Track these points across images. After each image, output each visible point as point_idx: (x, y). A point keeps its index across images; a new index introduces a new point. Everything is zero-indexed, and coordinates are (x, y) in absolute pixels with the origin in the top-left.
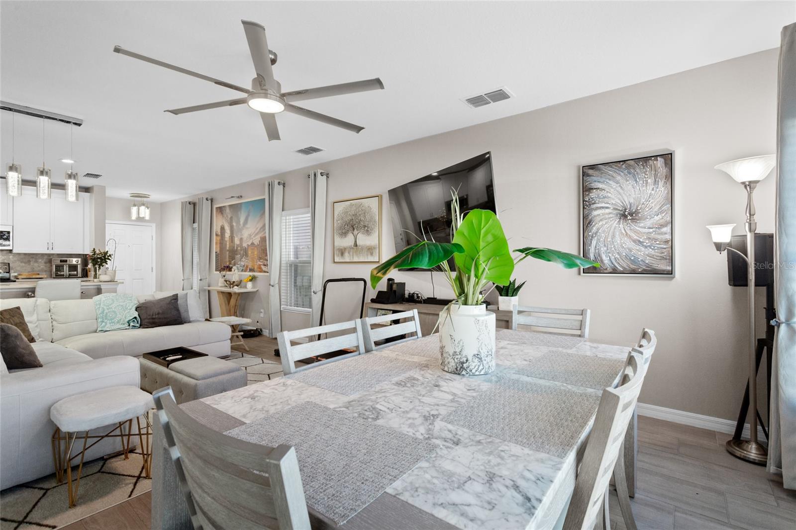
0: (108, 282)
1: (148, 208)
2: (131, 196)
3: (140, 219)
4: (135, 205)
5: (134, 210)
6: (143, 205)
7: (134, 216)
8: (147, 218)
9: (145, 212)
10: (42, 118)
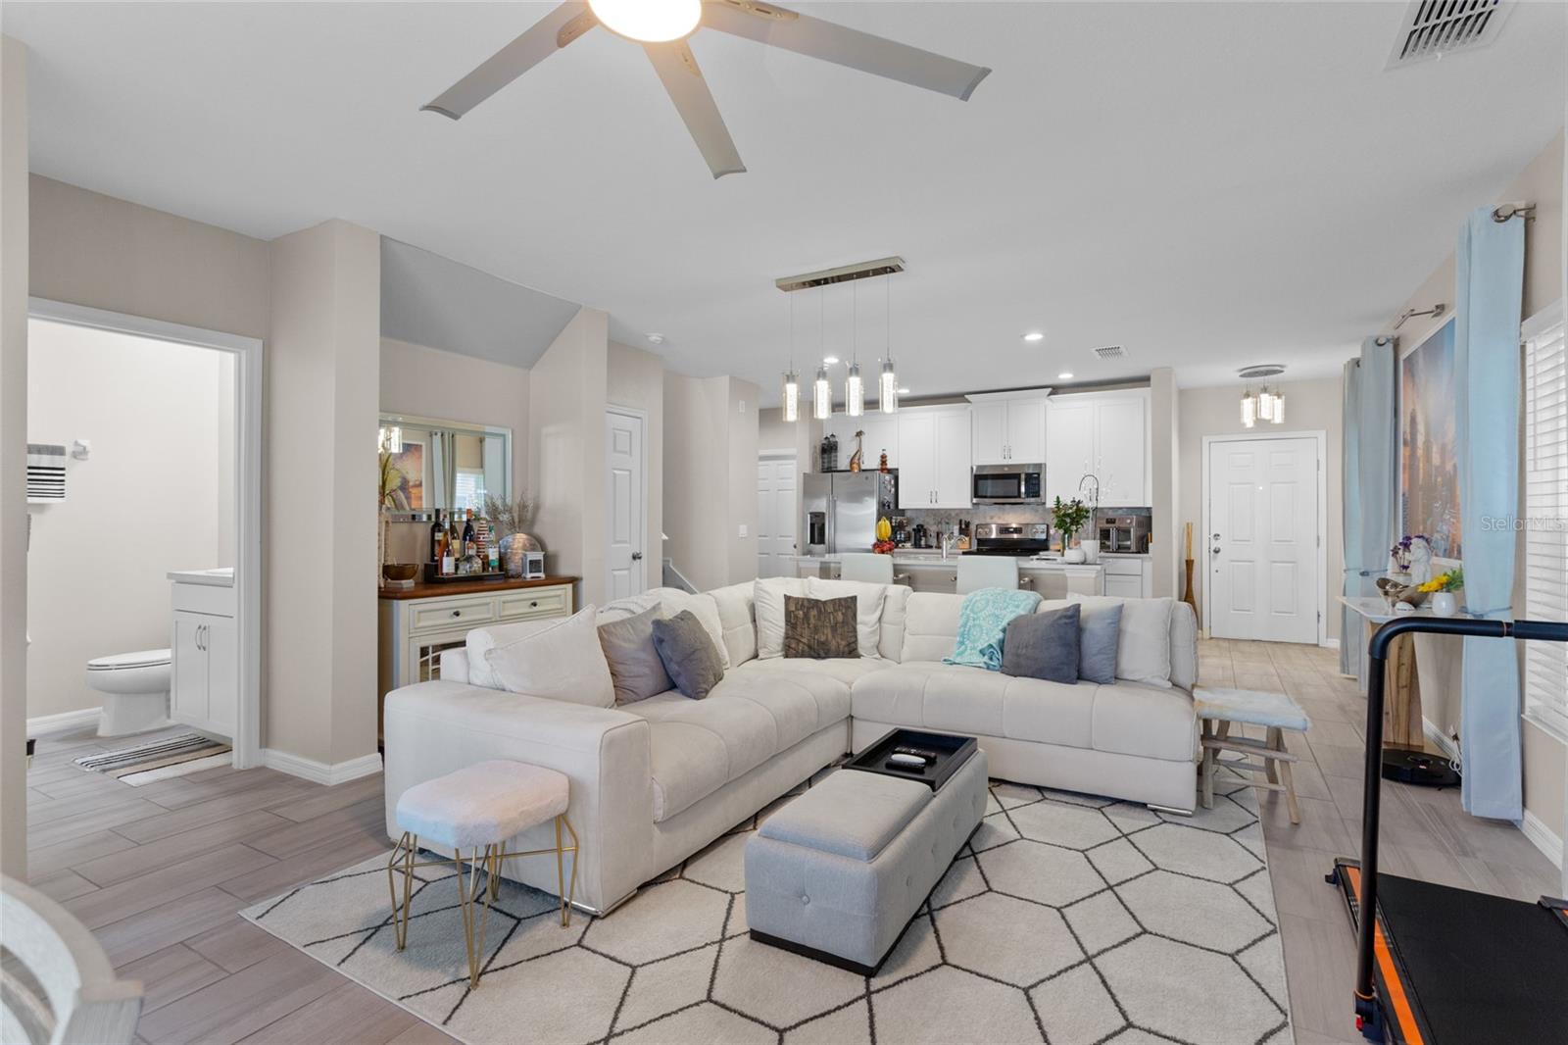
0: (1077, 564)
1: (1279, 396)
2: (1241, 376)
3: (1261, 424)
4: (1247, 395)
5: (1247, 405)
6: (1265, 390)
7: (1248, 420)
8: (1278, 419)
9: (1272, 407)
10: (853, 279)
